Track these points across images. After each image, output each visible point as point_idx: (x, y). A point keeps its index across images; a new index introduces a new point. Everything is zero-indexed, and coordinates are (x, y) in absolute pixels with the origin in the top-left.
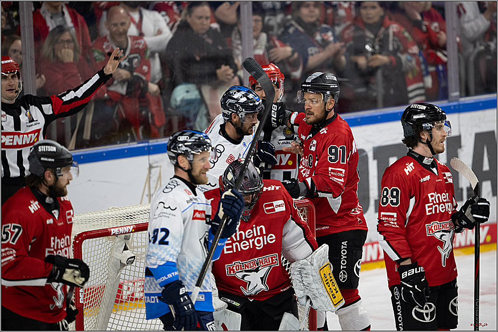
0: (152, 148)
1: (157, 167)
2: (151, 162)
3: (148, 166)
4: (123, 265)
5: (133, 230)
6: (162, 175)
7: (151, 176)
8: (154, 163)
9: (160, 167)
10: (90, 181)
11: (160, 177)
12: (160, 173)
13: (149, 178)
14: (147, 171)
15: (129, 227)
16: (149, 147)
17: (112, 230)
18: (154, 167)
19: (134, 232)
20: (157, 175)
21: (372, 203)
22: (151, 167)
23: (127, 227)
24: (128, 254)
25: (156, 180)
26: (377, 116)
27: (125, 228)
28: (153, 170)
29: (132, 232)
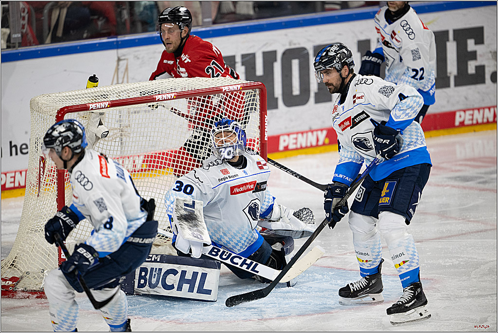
0: (120, 43)
1: (124, 59)
2: (119, 56)
3: (116, 59)
4: (98, 138)
5: (109, 106)
6: (129, 67)
7: (120, 67)
8: (121, 56)
9: (127, 59)
10: (65, 70)
11: (127, 69)
12: (127, 66)
13: (117, 69)
14: (115, 64)
15: (105, 103)
16: (117, 42)
17: (90, 105)
18: (121, 60)
19: (109, 107)
20: (125, 67)
21: (312, 95)
22: (119, 60)
23: (103, 103)
24: (103, 129)
25: (124, 71)
26: (317, 19)
27: (101, 103)
28: (121, 63)
29: (107, 107)
